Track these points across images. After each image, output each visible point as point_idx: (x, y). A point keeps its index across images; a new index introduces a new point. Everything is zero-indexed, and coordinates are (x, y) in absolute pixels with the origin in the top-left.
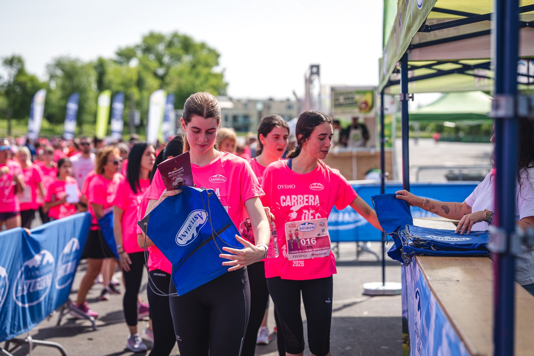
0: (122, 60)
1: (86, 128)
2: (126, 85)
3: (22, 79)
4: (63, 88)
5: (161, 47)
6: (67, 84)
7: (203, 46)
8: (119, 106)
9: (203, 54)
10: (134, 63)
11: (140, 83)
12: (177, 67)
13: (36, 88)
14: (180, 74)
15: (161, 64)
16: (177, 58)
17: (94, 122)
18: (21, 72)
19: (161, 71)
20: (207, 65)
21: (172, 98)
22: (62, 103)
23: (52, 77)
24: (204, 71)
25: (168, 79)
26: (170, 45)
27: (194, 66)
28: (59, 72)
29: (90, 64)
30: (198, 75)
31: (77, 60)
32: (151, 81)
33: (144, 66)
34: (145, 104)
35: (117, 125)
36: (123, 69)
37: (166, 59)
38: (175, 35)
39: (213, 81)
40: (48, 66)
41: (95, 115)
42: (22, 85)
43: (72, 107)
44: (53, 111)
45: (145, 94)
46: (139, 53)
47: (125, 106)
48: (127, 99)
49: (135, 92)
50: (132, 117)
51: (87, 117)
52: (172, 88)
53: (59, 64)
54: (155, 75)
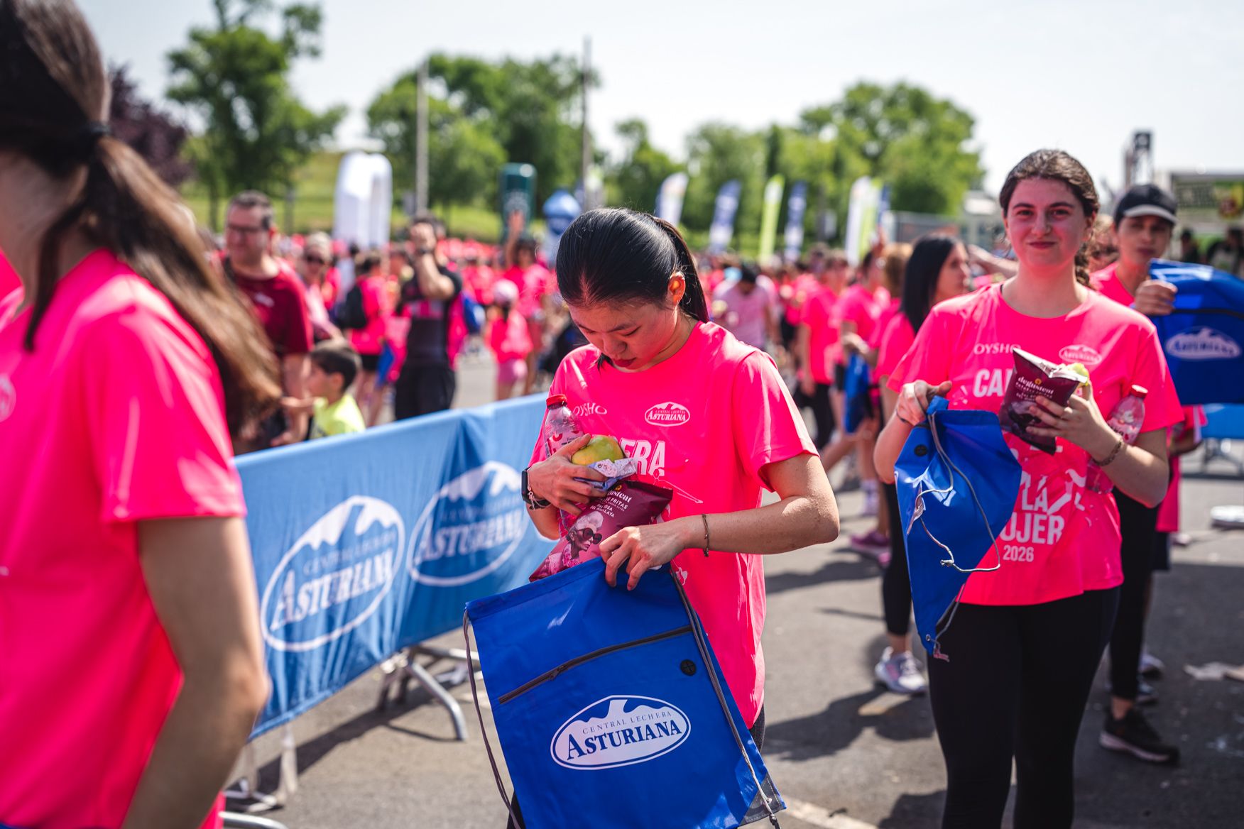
0: (809, 128)
1: (746, 239)
2: (814, 168)
3: (645, 157)
4: (710, 172)
5: (875, 108)
6: (717, 165)
7: (947, 105)
8: (797, 203)
9: (947, 120)
10: (828, 134)
11: (837, 167)
12: (901, 142)
13: (667, 171)
14: (907, 153)
15: (874, 135)
16: (900, 125)
17: (758, 230)
18: (643, 145)
19: (873, 148)
20: (953, 138)
21: (891, 194)
22: (707, 198)
23: (694, 154)
24: (945, 148)
25: (885, 161)
26: (891, 103)
27: (929, 140)
28: (704, 147)
29: (758, 135)
30: (936, 155)
31: (734, 128)
32: (855, 164)
33: (846, 138)
34: (843, 201)
35: (794, 236)
36: (809, 144)
37: (883, 128)
38: (901, 88)
39: (962, 166)
40: (688, 138)
41: (759, 218)
42: (645, 167)
43: (727, 203)
44: (694, 210)
45: (845, 186)
46: (839, 117)
47: (809, 205)
48: (813, 192)
49: (828, 183)
50: (821, 222)
51: (748, 222)
52: (892, 177)
53: (706, 134)
54: (864, 154)
